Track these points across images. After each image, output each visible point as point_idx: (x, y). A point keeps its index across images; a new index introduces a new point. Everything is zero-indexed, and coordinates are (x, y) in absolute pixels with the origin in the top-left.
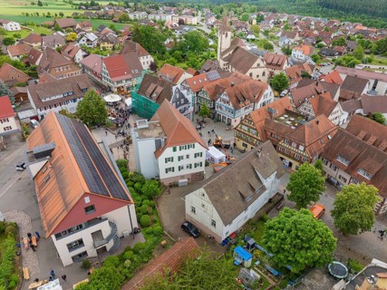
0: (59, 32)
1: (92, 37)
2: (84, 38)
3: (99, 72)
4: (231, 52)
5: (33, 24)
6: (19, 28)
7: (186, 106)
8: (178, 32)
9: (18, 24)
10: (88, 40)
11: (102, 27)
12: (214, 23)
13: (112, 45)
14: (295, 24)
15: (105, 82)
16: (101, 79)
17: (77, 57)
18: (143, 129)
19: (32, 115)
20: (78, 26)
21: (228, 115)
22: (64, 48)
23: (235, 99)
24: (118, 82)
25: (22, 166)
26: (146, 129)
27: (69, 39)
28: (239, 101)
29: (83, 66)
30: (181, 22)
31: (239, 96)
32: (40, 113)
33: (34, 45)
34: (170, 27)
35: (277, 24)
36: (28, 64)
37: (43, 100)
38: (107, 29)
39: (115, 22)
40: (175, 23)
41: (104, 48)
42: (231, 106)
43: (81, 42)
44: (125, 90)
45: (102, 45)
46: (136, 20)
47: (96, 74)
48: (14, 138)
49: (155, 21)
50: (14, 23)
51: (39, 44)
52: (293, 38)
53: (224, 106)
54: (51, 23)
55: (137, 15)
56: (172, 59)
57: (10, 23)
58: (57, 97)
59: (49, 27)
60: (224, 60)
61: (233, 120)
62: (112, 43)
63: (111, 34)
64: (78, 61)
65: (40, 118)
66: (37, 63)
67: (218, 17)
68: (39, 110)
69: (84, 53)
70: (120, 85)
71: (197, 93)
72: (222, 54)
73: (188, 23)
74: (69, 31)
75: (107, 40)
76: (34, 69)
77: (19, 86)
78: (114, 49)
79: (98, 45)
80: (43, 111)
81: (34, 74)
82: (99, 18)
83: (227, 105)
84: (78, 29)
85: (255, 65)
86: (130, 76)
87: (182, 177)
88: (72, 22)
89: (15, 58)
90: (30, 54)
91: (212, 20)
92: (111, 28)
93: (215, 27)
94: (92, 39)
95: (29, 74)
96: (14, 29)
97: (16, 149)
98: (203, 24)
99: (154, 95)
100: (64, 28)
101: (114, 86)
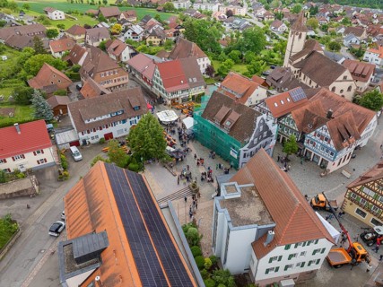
0: (104, 23)
1: (138, 29)
2: (130, 31)
3: (149, 77)
4: (304, 57)
5: (77, 13)
6: (63, 17)
7: (268, 139)
8: (227, 25)
9: (62, 13)
10: (134, 33)
11: (147, 18)
12: (265, 15)
13: (159, 40)
14: (355, 17)
15: (156, 91)
16: (152, 86)
17: (123, 55)
18: (232, 200)
19: (73, 139)
20: (122, 16)
21: (323, 155)
22: (110, 43)
23: (337, 135)
24: (173, 93)
25: (56, 231)
26: (237, 200)
27: (113, 30)
28: (343, 139)
29: (130, 67)
30: (229, 14)
31: (343, 132)
32: (81, 137)
33: (77, 38)
34: (218, 19)
35: (333, 17)
36: (70, 63)
37: (86, 122)
38: (153, 19)
39: (159, 11)
40: (223, 14)
41: (150, 43)
42: (332, 145)
43: (126, 35)
44: (180, 102)
45: (148, 40)
46: (180, 10)
47: (145, 79)
48: (49, 175)
49: (201, 11)
50: (59, 12)
51: (83, 36)
52: (360, 35)
53: (318, 142)
54: (96, 12)
55: (182, 4)
56: (229, 60)
57: (55, 12)
58: (104, 117)
59: (93, 16)
60: (295, 66)
61: (330, 163)
62: (159, 37)
63: (158, 27)
64: (124, 60)
65: (81, 143)
66: (81, 63)
67: (267, 8)
68: (80, 134)
69: (132, 51)
70: (175, 96)
71: (279, 119)
72: (292, 58)
73: (236, 14)
74: (112, 21)
75: (154, 34)
76: (76, 70)
77: (59, 94)
78: (161, 44)
79: (144, 39)
80: (86, 135)
81: (75, 76)
82: (142, 6)
83: (325, 143)
84: (123, 19)
85: (341, 78)
86: (187, 86)
87: (287, 277)
88: (116, 10)
89: (58, 55)
90: (73, 50)
91: (262, 12)
92: (156, 18)
93: (266, 19)
94: (138, 32)
95: (71, 77)
96: (59, 18)
97: (51, 194)
98: (252, 15)
99: (227, 123)
100: (108, 17)
101: (168, 98)
